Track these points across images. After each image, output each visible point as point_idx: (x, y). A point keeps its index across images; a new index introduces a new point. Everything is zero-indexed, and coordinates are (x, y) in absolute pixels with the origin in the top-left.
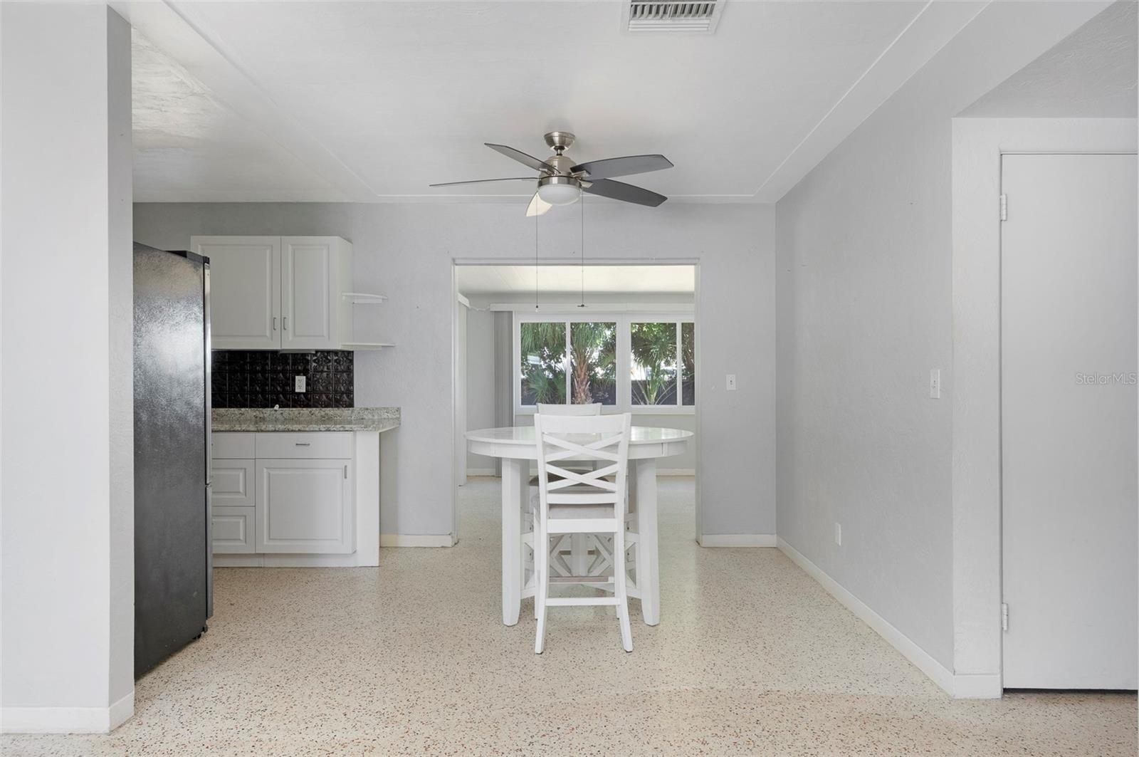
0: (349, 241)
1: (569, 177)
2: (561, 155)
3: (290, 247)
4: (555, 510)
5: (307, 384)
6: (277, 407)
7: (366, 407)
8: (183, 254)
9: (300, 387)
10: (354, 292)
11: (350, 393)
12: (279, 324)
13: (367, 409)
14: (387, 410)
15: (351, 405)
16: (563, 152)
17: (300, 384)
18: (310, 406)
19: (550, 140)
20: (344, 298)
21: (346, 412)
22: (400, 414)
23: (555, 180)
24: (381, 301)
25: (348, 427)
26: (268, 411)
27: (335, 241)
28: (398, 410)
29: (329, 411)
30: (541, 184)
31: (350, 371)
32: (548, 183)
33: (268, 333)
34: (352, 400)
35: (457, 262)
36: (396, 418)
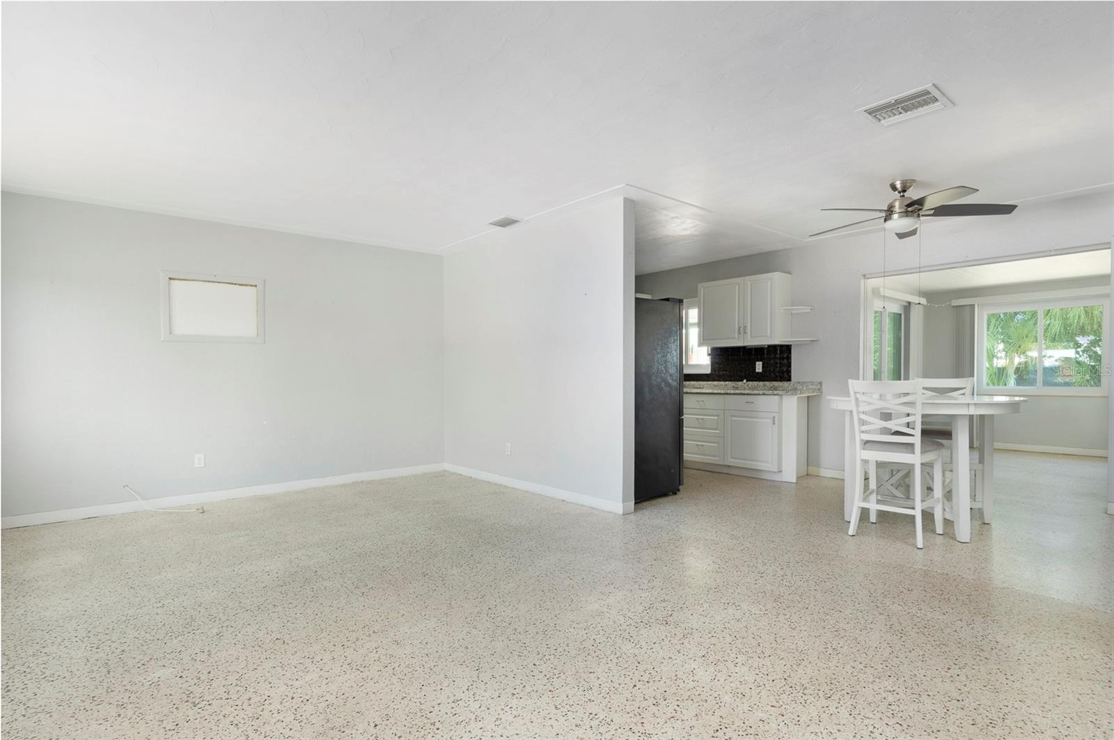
0: (790, 273)
1: (907, 212)
2: (903, 196)
3: (749, 283)
4: (868, 445)
5: (763, 368)
6: (745, 381)
7: (798, 381)
8: (667, 300)
9: (759, 369)
10: (792, 306)
11: (789, 372)
12: (742, 331)
13: (799, 383)
14: (812, 383)
15: (789, 380)
16: (905, 194)
17: (759, 367)
18: (764, 381)
19: (894, 188)
20: (782, 311)
21: (786, 384)
22: (821, 386)
23: (895, 216)
24: (810, 310)
25: (775, 392)
26: (740, 383)
27: (777, 276)
28: (820, 383)
29: (776, 384)
30: (885, 220)
31: (789, 358)
32: (890, 219)
33: (736, 336)
34: (790, 377)
35: (868, 276)
36: (819, 389)
